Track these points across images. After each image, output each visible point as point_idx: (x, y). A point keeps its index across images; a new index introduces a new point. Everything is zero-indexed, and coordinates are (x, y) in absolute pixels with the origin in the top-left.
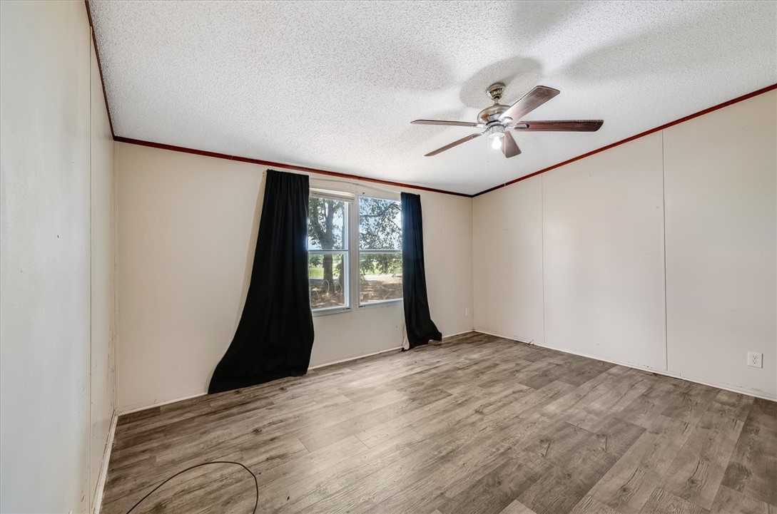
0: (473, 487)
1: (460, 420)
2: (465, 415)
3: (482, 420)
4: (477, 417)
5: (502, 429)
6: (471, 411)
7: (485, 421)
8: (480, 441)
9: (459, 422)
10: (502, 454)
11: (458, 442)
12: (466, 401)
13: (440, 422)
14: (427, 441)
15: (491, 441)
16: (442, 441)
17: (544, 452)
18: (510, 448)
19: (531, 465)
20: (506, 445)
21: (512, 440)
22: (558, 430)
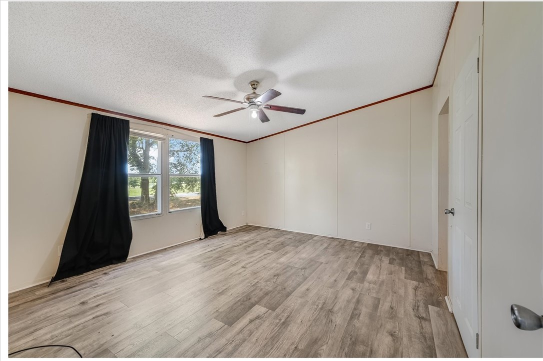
0: (235, 304)
2: (235, 270)
4: (242, 270)
5: (255, 274)
6: (239, 267)
7: (246, 271)
8: (242, 282)
9: (231, 274)
10: (253, 285)
11: (230, 284)
12: (237, 263)
13: (220, 276)
14: (211, 287)
15: (248, 281)
16: (220, 285)
17: (275, 281)
18: (258, 282)
19: (267, 288)
20: (256, 281)
21: (259, 278)
22: (283, 270)
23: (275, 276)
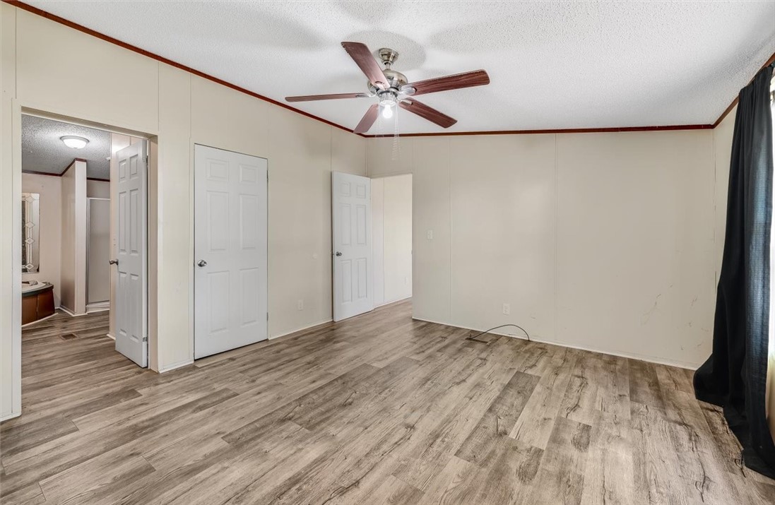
0: (404, 370)
1: (428, 412)
2: (426, 420)
3: (406, 417)
4: (411, 420)
5: (385, 410)
6: (419, 427)
7: (402, 416)
8: (405, 394)
9: (428, 410)
10: (386, 388)
11: (421, 391)
12: (431, 445)
13: (446, 407)
14: (446, 388)
15: (395, 397)
16: (436, 390)
17: (354, 395)
18: (379, 394)
19: (367, 385)
20: (383, 395)
21: (377, 400)
22: (328, 418)
23: (350, 404)
